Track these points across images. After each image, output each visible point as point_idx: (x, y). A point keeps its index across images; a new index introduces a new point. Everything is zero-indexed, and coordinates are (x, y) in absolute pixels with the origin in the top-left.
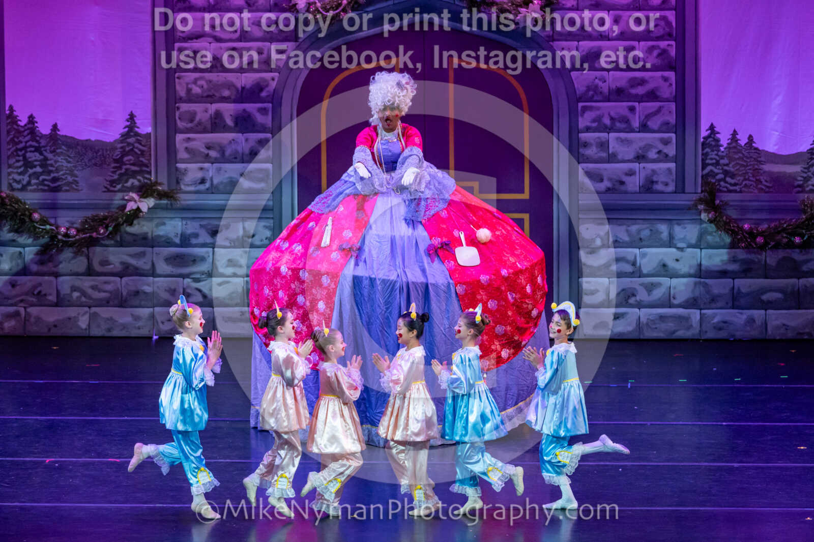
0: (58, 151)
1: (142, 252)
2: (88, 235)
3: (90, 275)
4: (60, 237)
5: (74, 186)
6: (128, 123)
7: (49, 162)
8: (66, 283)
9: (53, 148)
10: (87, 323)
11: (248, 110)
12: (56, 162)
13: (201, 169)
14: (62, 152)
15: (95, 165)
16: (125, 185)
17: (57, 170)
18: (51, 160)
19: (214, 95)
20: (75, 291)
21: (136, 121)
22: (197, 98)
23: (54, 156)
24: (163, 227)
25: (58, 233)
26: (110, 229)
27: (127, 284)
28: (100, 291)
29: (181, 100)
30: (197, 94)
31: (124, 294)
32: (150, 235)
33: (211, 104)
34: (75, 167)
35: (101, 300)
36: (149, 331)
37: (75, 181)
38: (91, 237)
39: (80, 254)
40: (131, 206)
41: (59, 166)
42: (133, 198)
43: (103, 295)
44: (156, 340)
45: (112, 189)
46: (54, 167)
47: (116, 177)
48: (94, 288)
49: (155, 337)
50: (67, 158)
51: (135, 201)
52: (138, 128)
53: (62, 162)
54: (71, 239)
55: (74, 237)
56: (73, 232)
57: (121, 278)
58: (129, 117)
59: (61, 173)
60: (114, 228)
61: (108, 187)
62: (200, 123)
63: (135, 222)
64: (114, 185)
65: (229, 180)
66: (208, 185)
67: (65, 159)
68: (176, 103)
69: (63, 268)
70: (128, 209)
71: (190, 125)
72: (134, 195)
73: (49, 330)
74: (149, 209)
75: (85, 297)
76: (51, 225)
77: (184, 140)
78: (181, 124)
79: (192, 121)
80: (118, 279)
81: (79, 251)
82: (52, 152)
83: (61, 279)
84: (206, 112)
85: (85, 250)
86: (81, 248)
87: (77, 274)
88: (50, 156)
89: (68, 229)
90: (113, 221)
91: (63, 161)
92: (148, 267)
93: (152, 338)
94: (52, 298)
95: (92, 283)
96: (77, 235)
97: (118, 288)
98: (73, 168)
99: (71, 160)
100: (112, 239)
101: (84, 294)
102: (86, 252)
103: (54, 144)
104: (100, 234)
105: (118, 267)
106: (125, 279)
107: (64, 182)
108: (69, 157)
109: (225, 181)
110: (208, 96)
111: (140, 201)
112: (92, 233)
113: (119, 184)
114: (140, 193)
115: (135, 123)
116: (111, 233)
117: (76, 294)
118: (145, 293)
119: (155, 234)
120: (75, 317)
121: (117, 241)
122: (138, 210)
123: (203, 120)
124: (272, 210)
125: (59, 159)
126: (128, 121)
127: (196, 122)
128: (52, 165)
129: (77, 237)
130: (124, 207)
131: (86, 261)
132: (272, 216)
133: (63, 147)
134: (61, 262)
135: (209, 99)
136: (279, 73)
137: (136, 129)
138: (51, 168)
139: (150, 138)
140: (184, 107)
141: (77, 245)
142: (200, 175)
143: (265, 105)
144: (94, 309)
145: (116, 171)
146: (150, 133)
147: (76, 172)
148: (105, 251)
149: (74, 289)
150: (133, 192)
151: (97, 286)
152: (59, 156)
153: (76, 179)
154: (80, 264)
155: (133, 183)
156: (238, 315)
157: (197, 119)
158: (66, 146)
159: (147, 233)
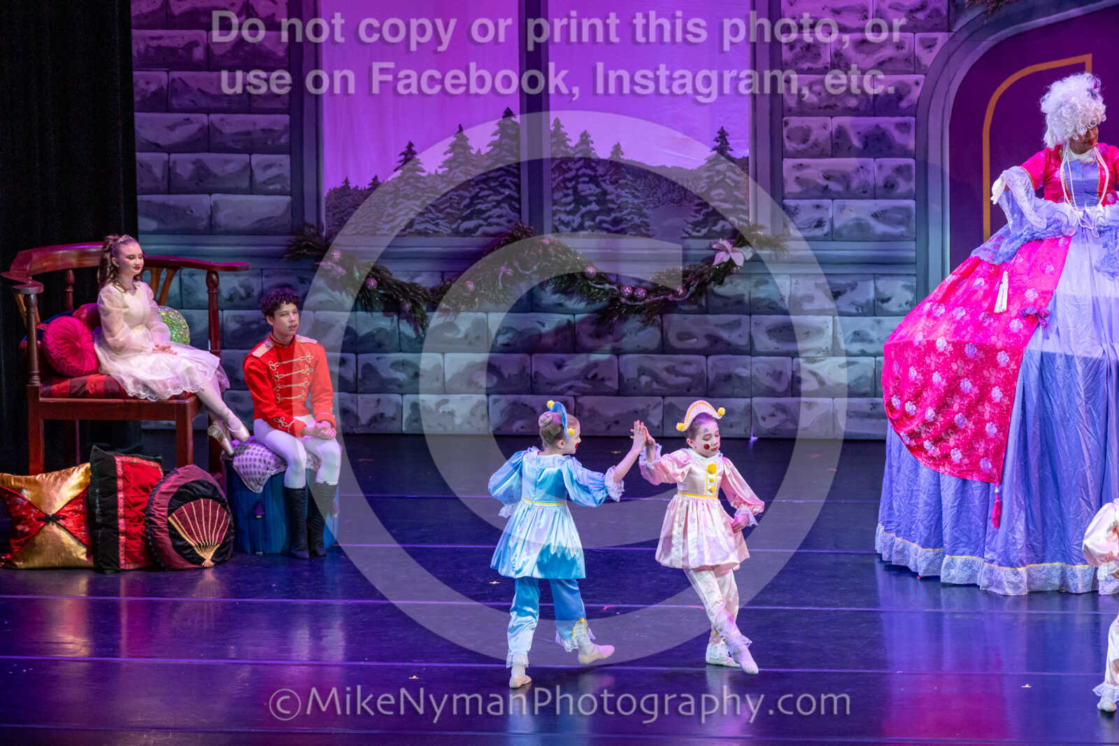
0: (622, 181)
1: (735, 321)
2: (662, 297)
3: (663, 352)
4: (623, 300)
5: (643, 230)
6: (718, 144)
7: (609, 197)
8: (631, 363)
9: (614, 177)
10: (661, 418)
11: (881, 126)
12: (618, 196)
13: (818, 207)
14: (626, 184)
15: (673, 201)
16: (714, 228)
17: (620, 208)
18: (612, 193)
19: (835, 105)
20: (643, 374)
21: (729, 141)
22: (813, 109)
23: (616, 189)
24: (763, 288)
25: (621, 295)
26: (692, 289)
27: (715, 365)
28: (678, 374)
29: (790, 112)
30: (812, 104)
31: (711, 378)
32: (746, 298)
33: (832, 117)
34: (645, 204)
35: (677, 387)
36: (745, 431)
37: (645, 222)
38: (666, 300)
39: (651, 322)
40: (721, 257)
41: (622, 202)
42: (724, 247)
43: (681, 380)
44: (755, 442)
45: (695, 234)
46: (615, 204)
47: (700, 217)
48: (670, 370)
49: (753, 439)
50: (633, 191)
51: (727, 252)
52: (731, 150)
53: (626, 197)
54: (638, 303)
55: (643, 300)
56: (641, 293)
57: (707, 357)
58: (718, 135)
59: (626, 212)
60: (696, 288)
61: (690, 231)
62: (816, 144)
63: (726, 280)
64: (698, 228)
65: (856, 222)
66: (826, 229)
67: (630, 193)
68: (783, 116)
69: (628, 342)
70: (717, 262)
71: (802, 147)
72: (725, 243)
73: (609, 427)
74: (745, 261)
75: (657, 382)
76: (610, 283)
77: (794, 167)
78: (790, 145)
79: (805, 141)
80: (703, 358)
81: (649, 319)
82: (612, 183)
83: (625, 357)
84: (825, 128)
85: (657, 318)
86: (652, 316)
87: (646, 351)
88: (610, 188)
89: (634, 289)
90: (695, 279)
91: (627, 195)
92: (743, 342)
93: (749, 439)
94: (613, 384)
95: (666, 364)
96: (646, 297)
97: (703, 371)
98: (642, 206)
99: (639, 194)
100: (695, 303)
101: (655, 377)
102: (660, 320)
103: (615, 173)
104: (679, 297)
105: (704, 343)
106: (712, 358)
107: (630, 224)
108: (636, 189)
109: (851, 223)
110: (827, 107)
111: (733, 251)
112: (669, 294)
113: (704, 228)
114: (733, 240)
115: (728, 144)
116: (692, 295)
117: (644, 379)
118: (740, 377)
119: (753, 296)
120: (643, 410)
121: (700, 306)
122: (731, 262)
123: (820, 140)
124: (915, 263)
125: (623, 193)
126: (718, 141)
127: (810, 142)
128: (612, 201)
129: (647, 300)
130: (712, 258)
131: (659, 333)
132: (914, 273)
133: (629, 176)
134: (624, 335)
135: (828, 110)
136: (926, 75)
137: (729, 152)
138: (611, 205)
139: (748, 164)
140: (795, 122)
141: (647, 311)
142: (817, 215)
143: (906, 119)
144: (669, 400)
145: (700, 210)
146: (748, 158)
147: (645, 210)
148: (685, 319)
149: (642, 371)
150: (723, 239)
151: (674, 367)
152: (623, 189)
153: (645, 220)
154: (650, 336)
155: (724, 226)
156: (867, 409)
157: (812, 138)
158: (633, 175)
159: (743, 295)
